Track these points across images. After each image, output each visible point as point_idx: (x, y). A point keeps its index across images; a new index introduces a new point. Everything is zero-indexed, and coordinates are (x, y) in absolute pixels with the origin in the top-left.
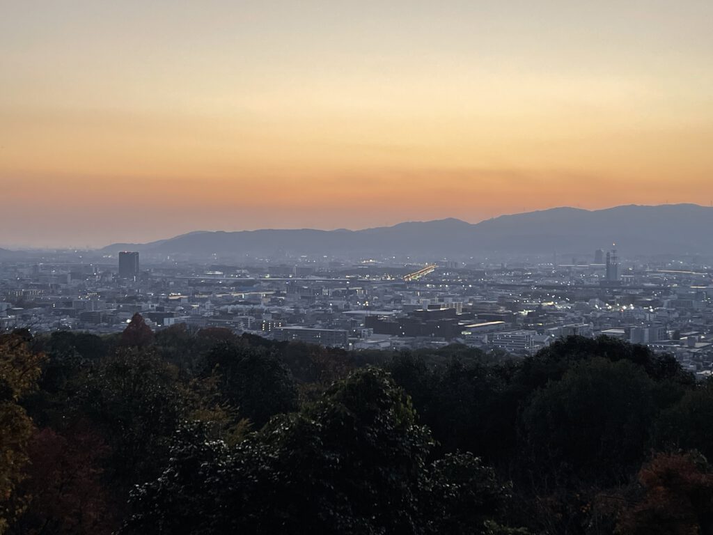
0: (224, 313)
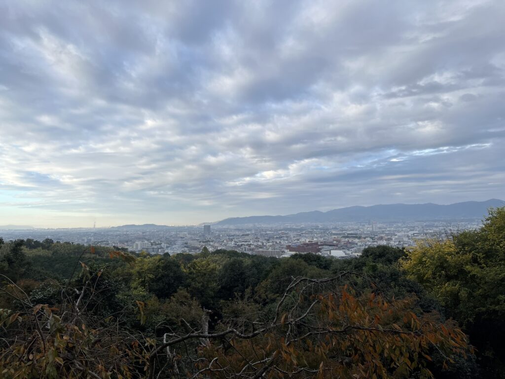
0: (238, 246)
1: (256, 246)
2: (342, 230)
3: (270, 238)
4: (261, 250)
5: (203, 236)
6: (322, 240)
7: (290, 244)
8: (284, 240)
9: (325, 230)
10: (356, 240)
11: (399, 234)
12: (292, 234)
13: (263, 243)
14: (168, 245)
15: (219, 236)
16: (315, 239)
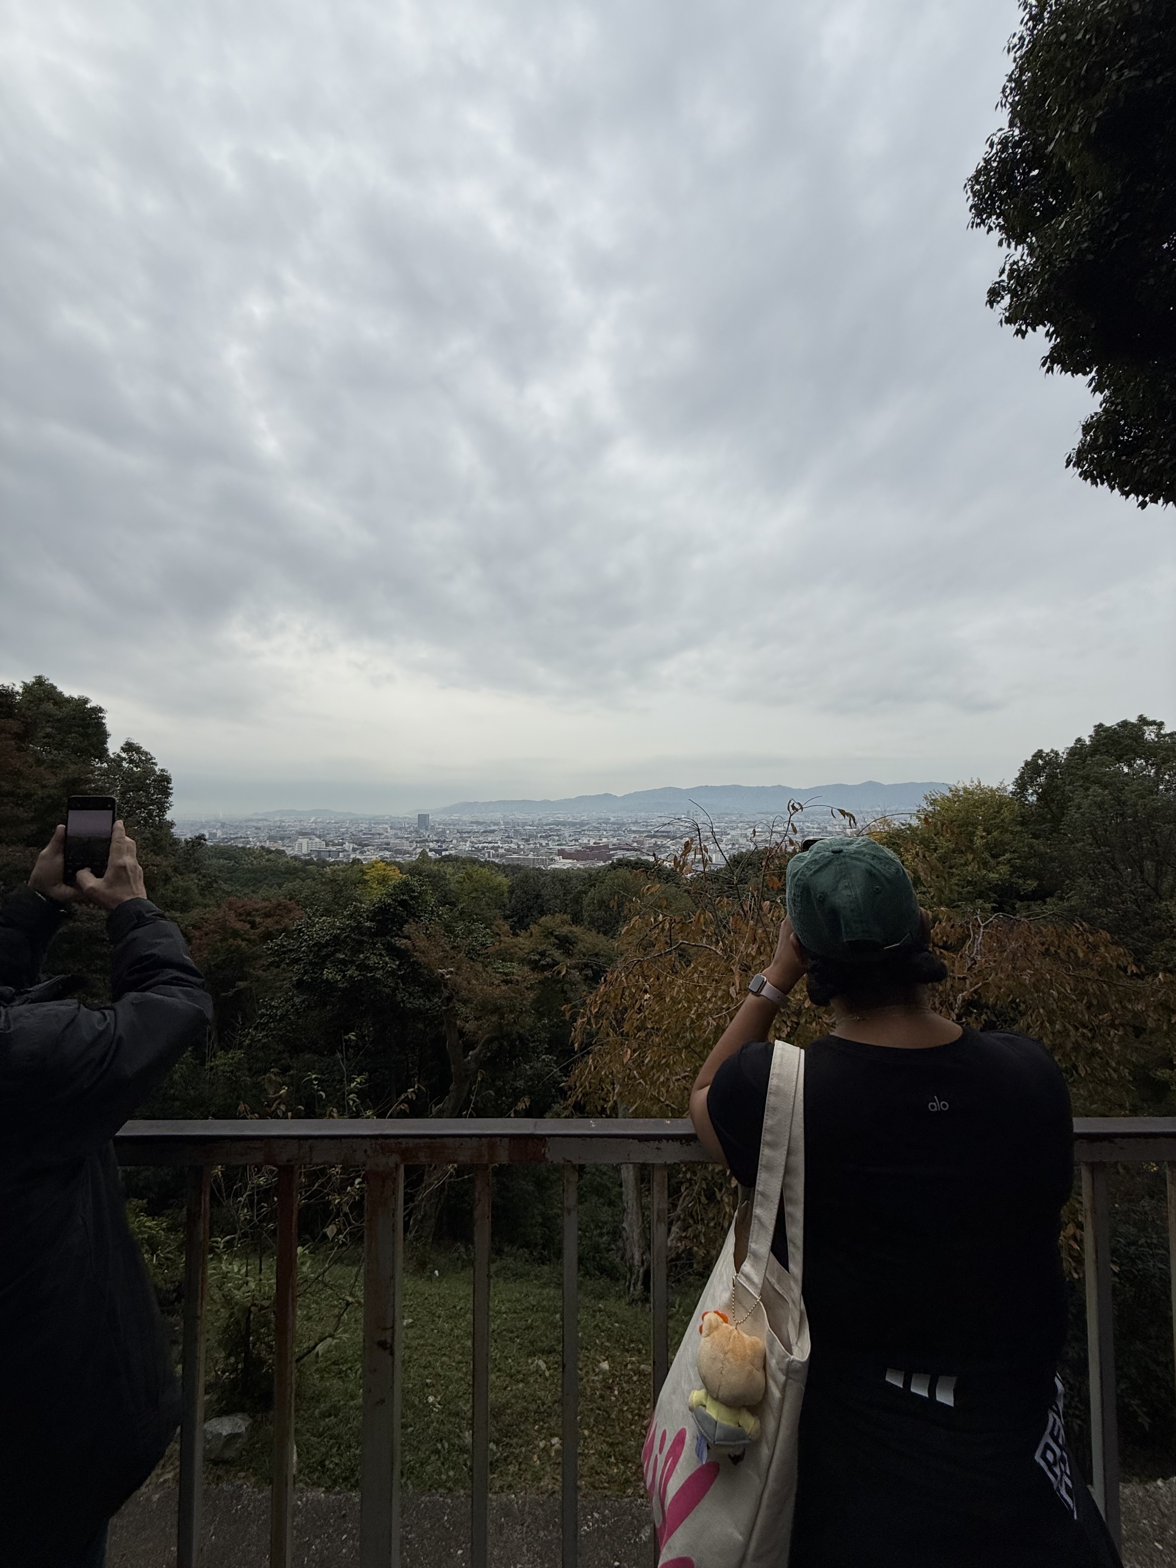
0: (477, 849)
1: (508, 850)
2: (647, 826)
3: (530, 836)
4: (515, 856)
5: (417, 832)
6: (615, 840)
7: (563, 847)
8: (554, 840)
9: (619, 826)
10: (668, 842)
11: (733, 833)
12: (566, 832)
13: (519, 846)
14: (356, 846)
15: (444, 831)
16: (604, 840)
